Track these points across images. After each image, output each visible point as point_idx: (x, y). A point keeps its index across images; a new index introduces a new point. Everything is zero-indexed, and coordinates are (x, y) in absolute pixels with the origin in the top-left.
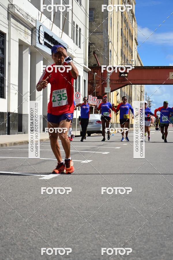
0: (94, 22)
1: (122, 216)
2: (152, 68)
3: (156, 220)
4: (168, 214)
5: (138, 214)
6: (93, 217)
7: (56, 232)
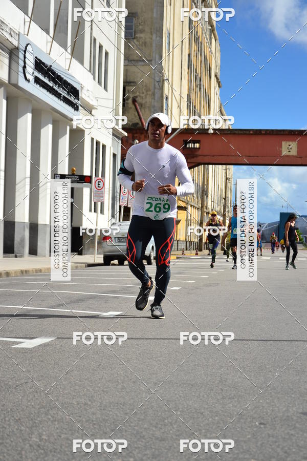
0: (135, 41)
1: (170, 421)
2: (248, 132)
3: (238, 429)
4: (263, 418)
5: (202, 418)
6: (114, 422)
7: (35, 451)
